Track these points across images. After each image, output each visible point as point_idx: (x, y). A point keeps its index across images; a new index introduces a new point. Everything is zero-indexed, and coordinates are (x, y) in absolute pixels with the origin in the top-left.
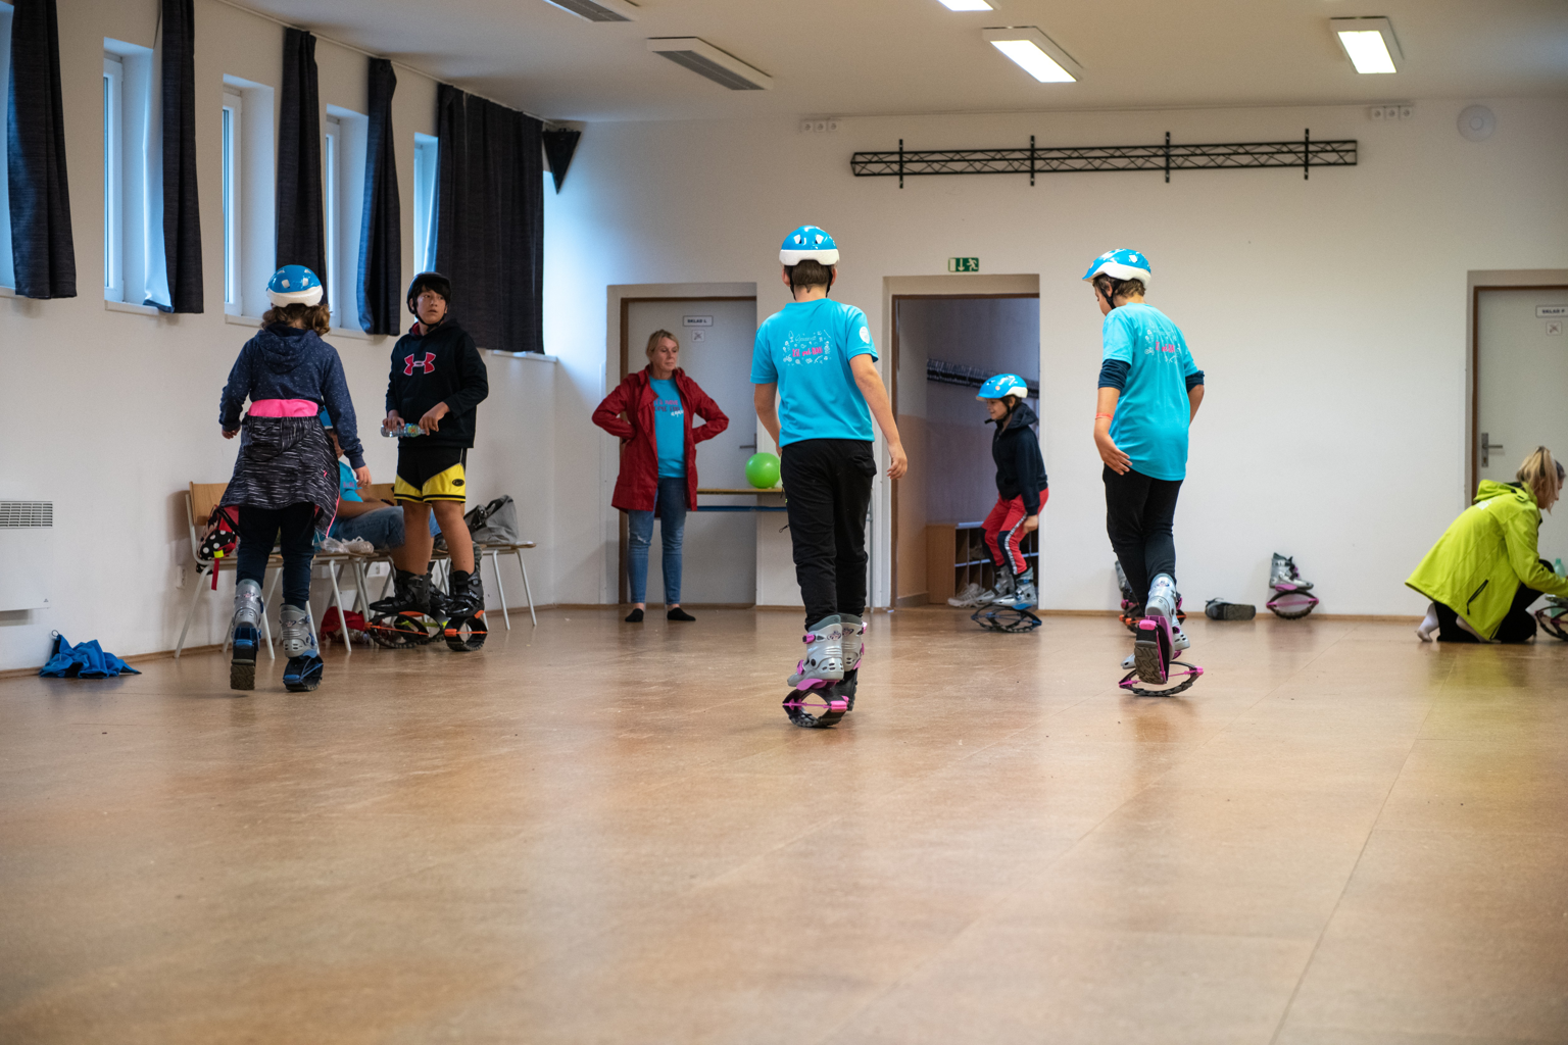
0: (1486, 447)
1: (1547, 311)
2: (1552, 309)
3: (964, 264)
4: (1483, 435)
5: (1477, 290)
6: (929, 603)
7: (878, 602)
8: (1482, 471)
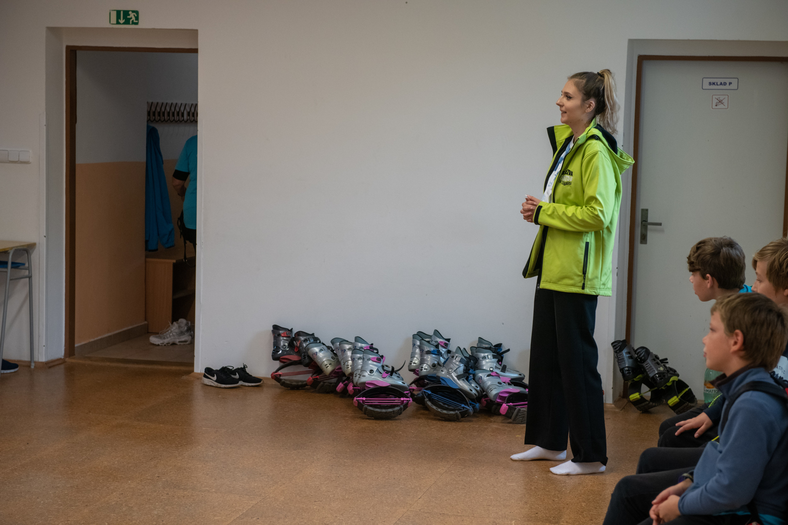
0: (645, 223)
1: (714, 84)
2: (719, 81)
3: (125, 16)
4: (643, 210)
5: (642, 59)
6: (148, 333)
7: (42, 357)
8: (640, 248)
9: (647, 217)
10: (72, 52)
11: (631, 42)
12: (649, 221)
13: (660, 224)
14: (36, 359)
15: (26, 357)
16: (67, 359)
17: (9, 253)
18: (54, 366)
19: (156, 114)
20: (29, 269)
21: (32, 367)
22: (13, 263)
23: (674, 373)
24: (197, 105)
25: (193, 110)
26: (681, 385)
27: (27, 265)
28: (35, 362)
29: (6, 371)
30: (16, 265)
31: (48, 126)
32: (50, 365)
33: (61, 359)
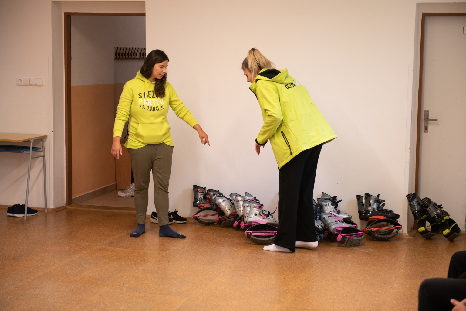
4: (425, 111)
5: (425, 16)
6: (117, 189)
7: (51, 205)
8: (424, 135)
9: (428, 116)
10: (68, 17)
11: (418, 5)
12: (430, 118)
13: (437, 120)
14: (48, 207)
15: (42, 206)
16: (67, 207)
17: (31, 142)
18: (59, 211)
19: (120, 55)
20: (43, 151)
21: (46, 212)
22: (33, 148)
23: (446, 214)
24: (145, 49)
25: (143, 52)
26: (451, 222)
27: (42, 149)
28: (48, 209)
29: (30, 215)
30: (35, 149)
31: (53, 62)
32: (57, 210)
33: (63, 206)
